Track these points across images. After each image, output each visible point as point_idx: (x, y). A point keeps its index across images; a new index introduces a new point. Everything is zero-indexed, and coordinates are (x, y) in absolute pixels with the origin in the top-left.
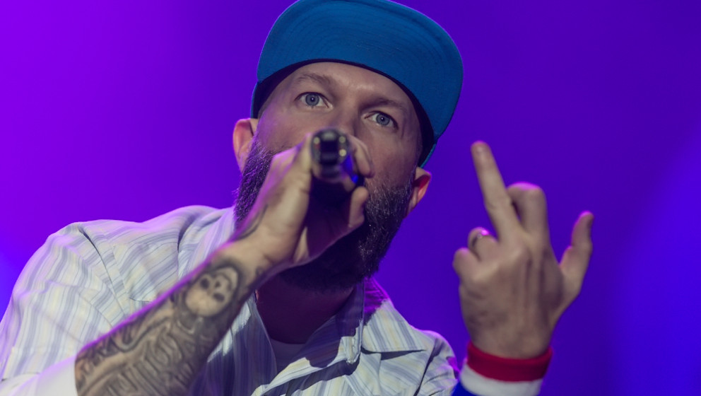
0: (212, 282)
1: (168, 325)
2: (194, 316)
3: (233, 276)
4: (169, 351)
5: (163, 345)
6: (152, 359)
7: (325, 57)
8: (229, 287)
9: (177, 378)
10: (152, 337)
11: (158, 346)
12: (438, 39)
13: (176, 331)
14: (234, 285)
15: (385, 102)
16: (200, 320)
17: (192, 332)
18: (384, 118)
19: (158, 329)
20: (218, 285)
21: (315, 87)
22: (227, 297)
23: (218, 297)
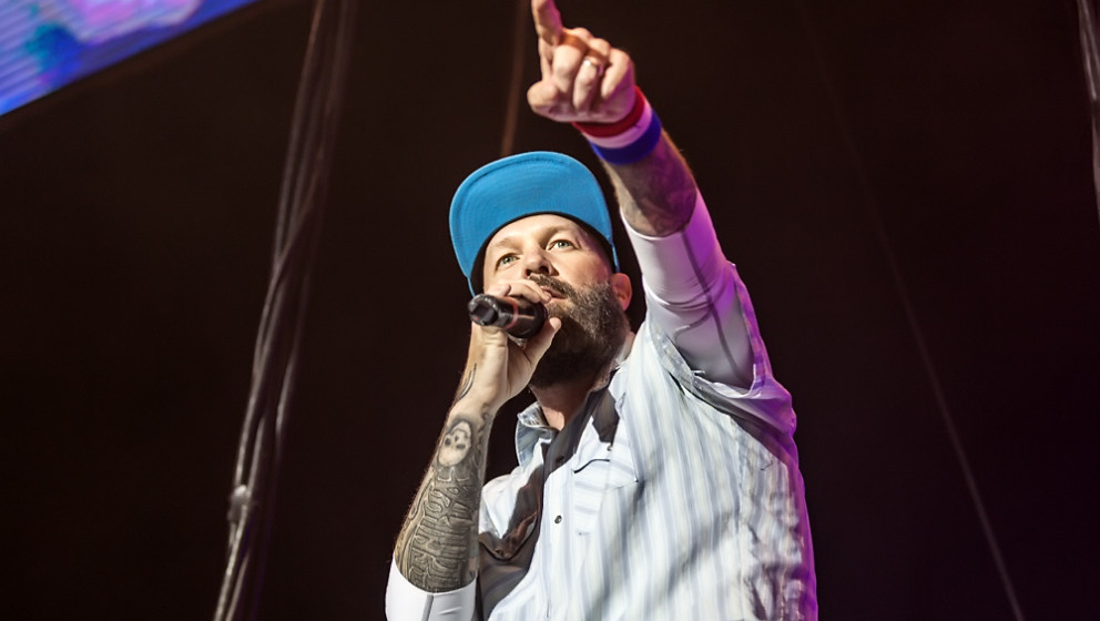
0: (452, 438)
1: (433, 484)
2: (447, 468)
3: (465, 426)
4: (439, 501)
5: (434, 499)
6: (430, 513)
7: (498, 226)
8: (466, 437)
9: (454, 516)
10: (426, 498)
11: (431, 502)
12: (562, 163)
13: (439, 486)
14: (469, 434)
15: (555, 231)
16: (453, 468)
17: (450, 480)
18: (563, 243)
19: (427, 491)
20: (456, 439)
21: (505, 251)
22: (467, 445)
23: (460, 447)
